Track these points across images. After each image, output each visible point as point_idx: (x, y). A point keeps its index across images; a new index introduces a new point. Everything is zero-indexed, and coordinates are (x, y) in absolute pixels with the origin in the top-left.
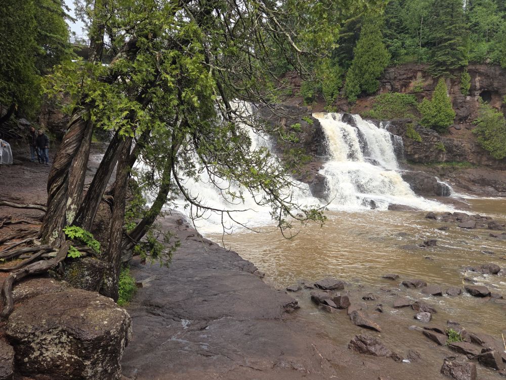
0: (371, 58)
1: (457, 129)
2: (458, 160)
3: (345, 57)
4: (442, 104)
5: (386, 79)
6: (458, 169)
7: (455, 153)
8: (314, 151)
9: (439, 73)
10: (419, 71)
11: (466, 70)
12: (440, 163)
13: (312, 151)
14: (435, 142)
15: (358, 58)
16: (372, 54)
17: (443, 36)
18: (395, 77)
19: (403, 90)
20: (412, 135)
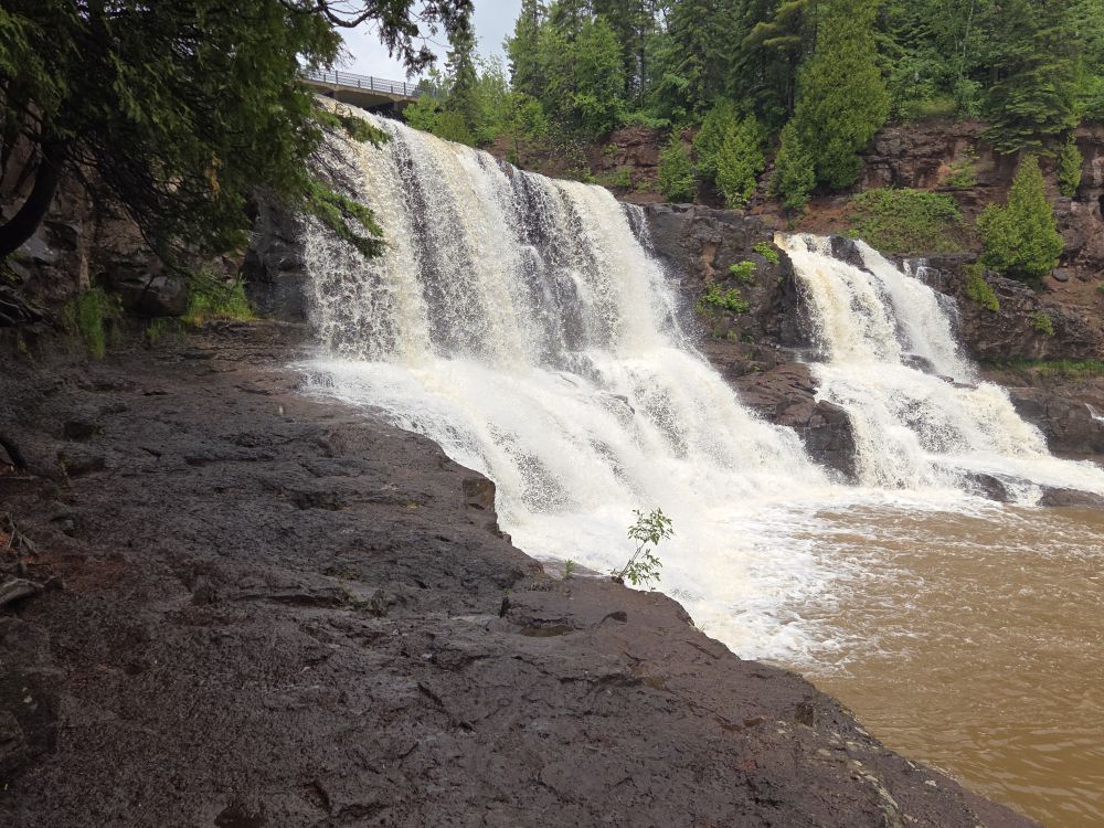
0: (847, 100)
1: (1058, 280)
2: (1074, 355)
3: (769, 96)
4: (1034, 219)
5: (879, 154)
6: (1073, 376)
7: (1070, 339)
8: (772, 334)
9: (1016, 143)
10: (962, 136)
11: (1071, 140)
12: (1032, 362)
13: (766, 334)
14: (1027, 312)
15: (813, 99)
16: (851, 90)
17: (1027, 54)
18: (904, 151)
19: (920, 184)
20: (979, 293)
